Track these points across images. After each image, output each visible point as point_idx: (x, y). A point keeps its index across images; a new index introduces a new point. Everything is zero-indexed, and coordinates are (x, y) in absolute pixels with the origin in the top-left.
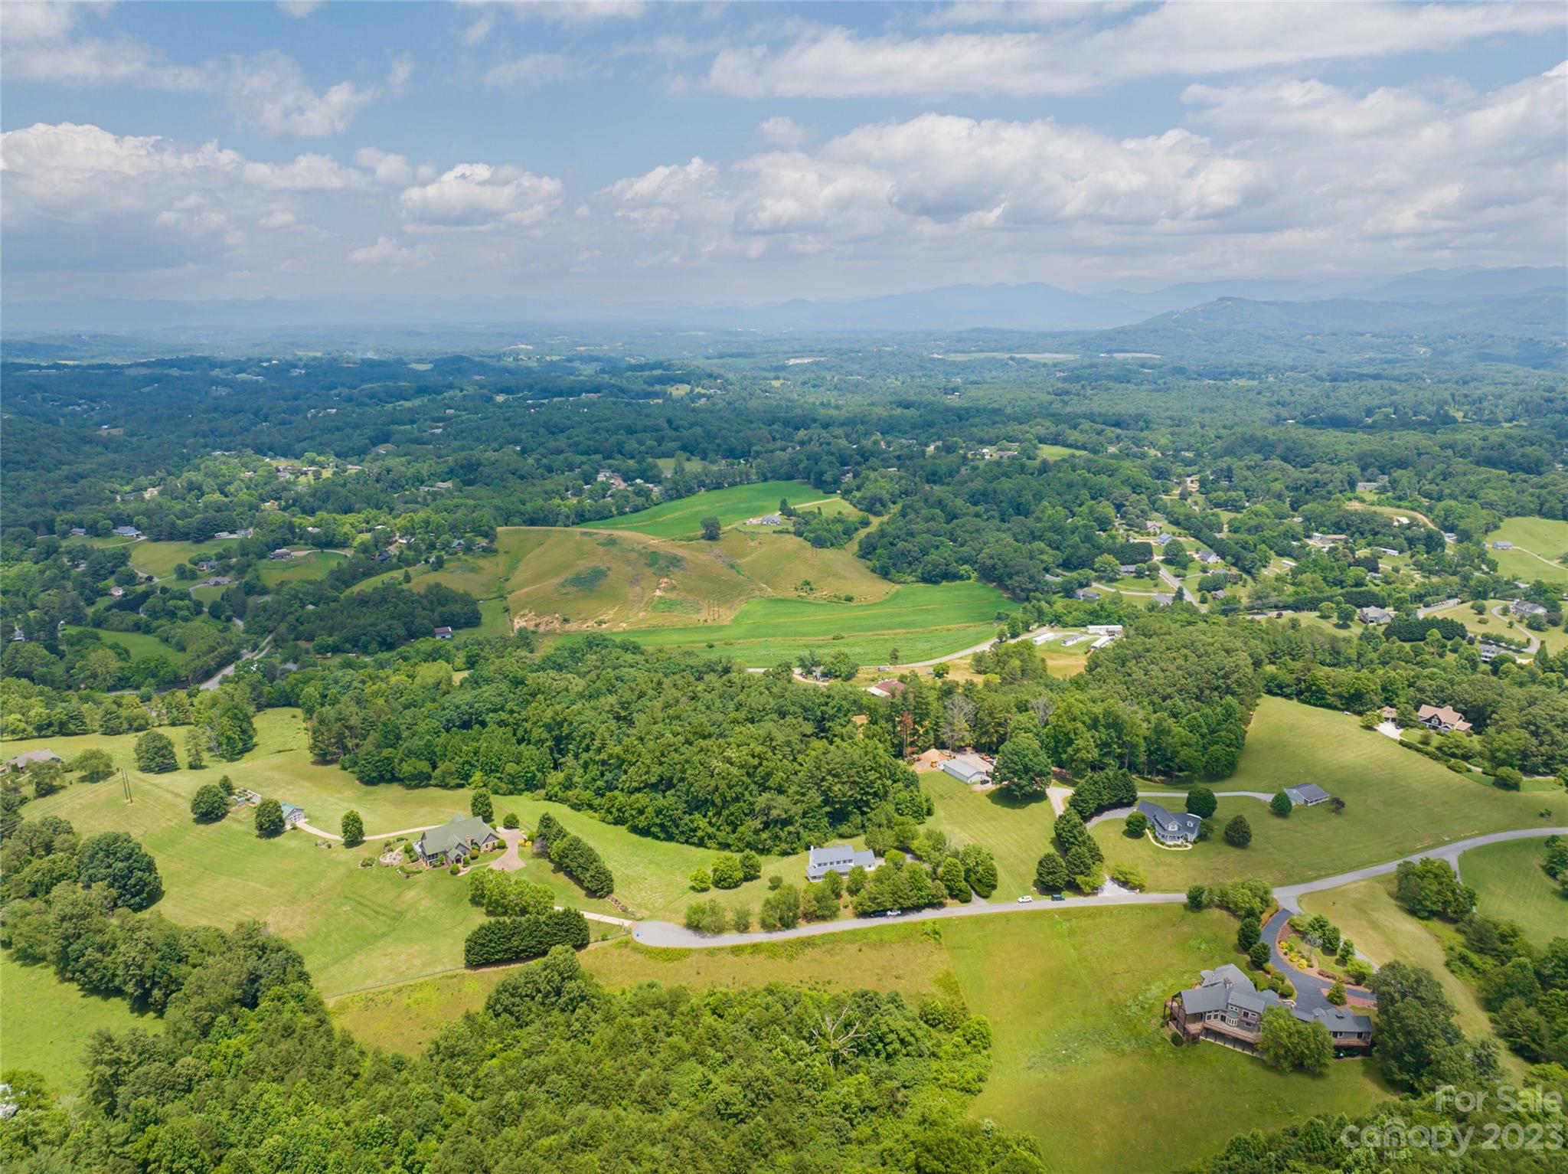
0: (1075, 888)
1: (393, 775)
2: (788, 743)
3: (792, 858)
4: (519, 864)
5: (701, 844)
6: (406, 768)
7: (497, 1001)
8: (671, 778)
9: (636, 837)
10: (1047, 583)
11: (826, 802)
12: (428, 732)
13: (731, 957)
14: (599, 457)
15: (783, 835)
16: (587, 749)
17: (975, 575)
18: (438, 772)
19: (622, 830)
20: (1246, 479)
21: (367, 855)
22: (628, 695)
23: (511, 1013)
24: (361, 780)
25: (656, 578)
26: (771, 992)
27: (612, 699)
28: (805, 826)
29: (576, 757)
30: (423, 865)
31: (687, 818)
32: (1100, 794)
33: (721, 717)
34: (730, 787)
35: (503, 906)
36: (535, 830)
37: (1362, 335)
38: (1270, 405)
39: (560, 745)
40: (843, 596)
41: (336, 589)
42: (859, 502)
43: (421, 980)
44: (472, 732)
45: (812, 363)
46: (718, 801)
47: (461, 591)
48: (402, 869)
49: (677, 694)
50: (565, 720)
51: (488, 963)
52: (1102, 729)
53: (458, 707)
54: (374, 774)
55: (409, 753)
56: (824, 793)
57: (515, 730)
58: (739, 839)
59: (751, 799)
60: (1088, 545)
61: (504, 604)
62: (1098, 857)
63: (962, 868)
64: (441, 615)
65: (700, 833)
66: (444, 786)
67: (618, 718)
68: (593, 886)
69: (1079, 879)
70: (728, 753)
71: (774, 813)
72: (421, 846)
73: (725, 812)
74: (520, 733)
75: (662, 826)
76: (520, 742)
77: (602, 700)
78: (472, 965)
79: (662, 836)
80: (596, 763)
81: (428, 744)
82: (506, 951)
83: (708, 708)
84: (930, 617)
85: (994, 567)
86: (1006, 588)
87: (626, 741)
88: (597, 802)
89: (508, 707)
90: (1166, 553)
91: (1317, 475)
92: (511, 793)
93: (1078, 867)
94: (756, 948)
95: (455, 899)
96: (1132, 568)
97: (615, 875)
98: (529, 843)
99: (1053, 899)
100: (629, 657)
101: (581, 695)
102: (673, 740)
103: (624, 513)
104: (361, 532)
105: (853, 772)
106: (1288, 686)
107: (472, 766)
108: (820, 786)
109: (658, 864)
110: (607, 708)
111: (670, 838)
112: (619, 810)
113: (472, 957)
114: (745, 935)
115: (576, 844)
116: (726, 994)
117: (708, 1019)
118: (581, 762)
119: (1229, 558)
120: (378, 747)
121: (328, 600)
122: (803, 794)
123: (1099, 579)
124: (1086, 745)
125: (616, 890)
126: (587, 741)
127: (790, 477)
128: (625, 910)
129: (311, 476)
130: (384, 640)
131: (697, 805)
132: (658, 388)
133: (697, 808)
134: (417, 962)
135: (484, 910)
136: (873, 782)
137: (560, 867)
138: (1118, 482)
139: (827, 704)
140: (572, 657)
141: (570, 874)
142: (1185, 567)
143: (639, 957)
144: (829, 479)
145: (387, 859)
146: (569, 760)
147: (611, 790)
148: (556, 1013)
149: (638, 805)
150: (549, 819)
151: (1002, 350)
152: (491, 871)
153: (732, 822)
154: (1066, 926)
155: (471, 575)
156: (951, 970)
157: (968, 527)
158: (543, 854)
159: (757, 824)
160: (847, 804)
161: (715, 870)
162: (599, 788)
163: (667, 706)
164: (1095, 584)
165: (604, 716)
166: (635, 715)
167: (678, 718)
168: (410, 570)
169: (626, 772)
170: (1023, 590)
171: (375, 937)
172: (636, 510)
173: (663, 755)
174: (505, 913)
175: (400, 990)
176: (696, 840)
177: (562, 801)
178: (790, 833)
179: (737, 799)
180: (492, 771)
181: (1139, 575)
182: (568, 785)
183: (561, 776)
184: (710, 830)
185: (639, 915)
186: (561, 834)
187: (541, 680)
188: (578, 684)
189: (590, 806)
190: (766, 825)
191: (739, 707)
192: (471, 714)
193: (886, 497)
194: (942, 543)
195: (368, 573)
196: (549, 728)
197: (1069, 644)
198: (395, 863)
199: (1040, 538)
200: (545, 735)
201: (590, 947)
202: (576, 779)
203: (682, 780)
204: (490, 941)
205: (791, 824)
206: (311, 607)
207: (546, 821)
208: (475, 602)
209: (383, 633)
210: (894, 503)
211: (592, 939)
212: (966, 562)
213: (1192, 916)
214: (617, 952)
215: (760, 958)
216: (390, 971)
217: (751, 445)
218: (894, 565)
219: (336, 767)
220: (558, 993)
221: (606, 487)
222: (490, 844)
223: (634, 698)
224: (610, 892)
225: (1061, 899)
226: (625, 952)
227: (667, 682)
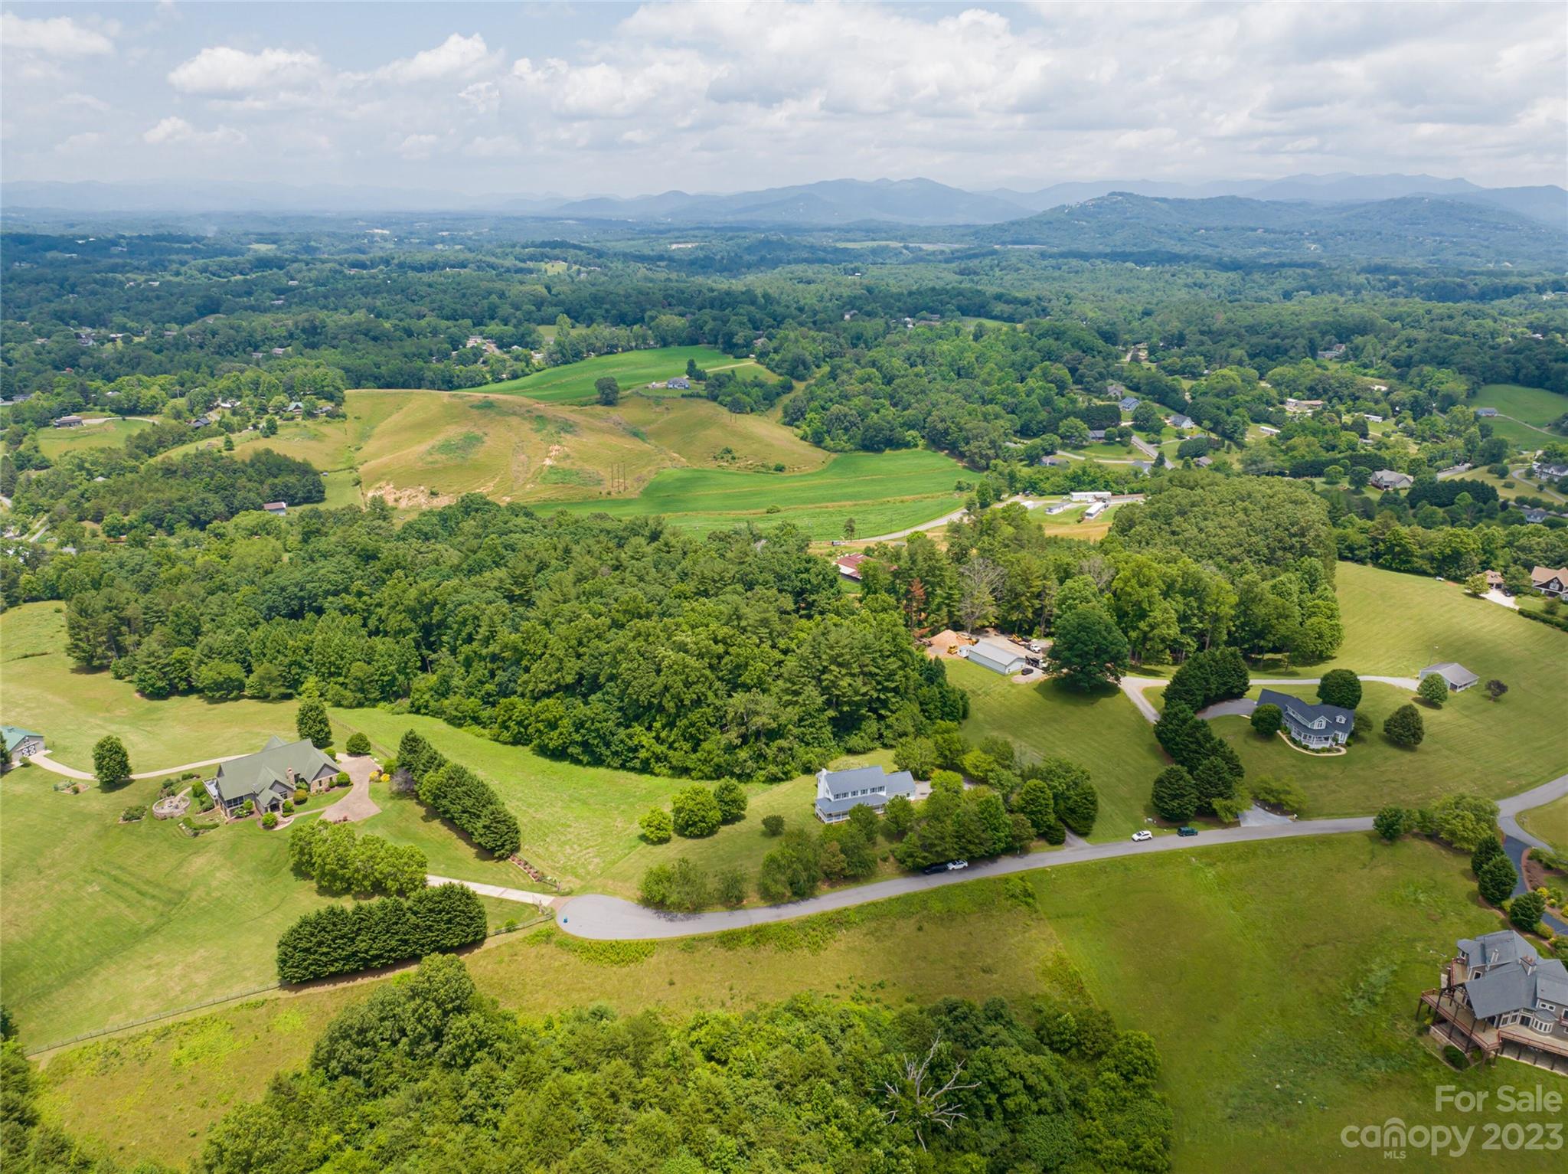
0: (1209, 816)
1: (189, 683)
2: (765, 622)
3: (785, 786)
4: (372, 809)
5: (645, 769)
6: (206, 674)
7: (331, 1054)
8: (596, 676)
9: (545, 763)
10: (1008, 449)
11: (829, 703)
12: (240, 623)
13: (721, 952)
14: (469, 322)
15: (770, 752)
16: (470, 639)
17: (921, 442)
18: (253, 678)
19: (525, 751)
20: (1202, 343)
21: (135, 802)
22: (522, 567)
23: (356, 1074)
24: (142, 692)
25: (544, 445)
26: (800, 1014)
27: (501, 573)
28: (801, 739)
29: (454, 651)
30: (222, 815)
31: (622, 733)
32: (1207, 681)
33: (661, 591)
34: (688, 684)
35: (342, 879)
36: (394, 756)
37: (1254, 230)
38: (1186, 286)
39: (429, 637)
40: (772, 465)
41: (137, 458)
42: (777, 366)
43: (205, 1012)
44: (304, 624)
45: (697, 248)
46: (670, 706)
47: (299, 459)
48: (187, 822)
49: (593, 562)
50: (436, 602)
51: (317, 979)
52: (1179, 597)
53: (283, 589)
54: (160, 684)
55: (211, 653)
56: (825, 690)
57: (365, 619)
58: (705, 761)
59: (718, 703)
60: (1048, 408)
61: (355, 475)
62: (1237, 771)
63: (1049, 794)
64: (273, 487)
65: (643, 754)
66: (264, 698)
67: (511, 598)
68: (488, 841)
69: (1217, 803)
70: (679, 638)
71: (758, 721)
72: (217, 786)
73: (682, 723)
74: (372, 622)
75: (585, 745)
76: (375, 633)
77: (487, 574)
78: (291, 983)
79: (585, 759)
80: (482, 658)
81: (239, 640)
82: (347, 959)
83: (641, 579)
84: (878, 488)
85: (946, 432)
86: (961, 456)
87: (525, 625)
88: (486, 713)
89: (354, 588)
90: (1135, 419)
91: (1277, 341)
92: (360, 705)
93: (1215, 786)
94: (760, 935)
95: (268, 868)
96: (1101, 433)
97: (522, 821)
98: (386, 777)
99: (1181, 833)
100: (521, 521)
101: (456, 569)
102: (593, 622)
103: (501, 380)
104: (174, 396)
105: (867, 659)
106: (1362, 547)
107: (304, 668)
108: (820, 681)
109: (585, 803)
110: (495, 584)
111: (598, 761)
112: (519, 723)
113: (290, 971)
114: (738, 914)
115: (459, 776)
116: (726, 1023)
117: (704, 1072)
118: (461, 658)
119: (1206, 423)
120: (166, 645)
121: (122, 471)
122: (796, 693)
123: (1064, 447)
124: (1165, 615)
125: (524, 846)
126: (469, 628)
127: (693, 342)
128: (540, 878)
129: (119, 343)
130: (197, 518)
131: (636, 713)
132: (530, 264)
133: (637, 718)
134: (201, 979)
135: (314, 884)
136: (892, 673)
137: (435, 811)
138: (1068, 345)
139: (807, 571)
140: (444, 527)
141: (450, 822)
142: (1158, 432)
143: (572, 959)
144: (741, 342)
145: (165, 808)
146: (444, 655)
147: (506, 696)
148: (434, 1072)
149: (548, 715)
150: (415, 740)
151: (895, 238)
152: (325, 824)
153: (692, 736)
154: (1211, 873)
155: (313, 444)
156: (1065, 955)
157: (912, 387)
158: (408, 792)
159: (733, 736)
160: (859, 705)
161: (678, 811)
162: (489, 695)
163: (580, 579)
164: (1059, 452)
165: (490, 594)
166: (534, 593)
167: (599, 593)
168: (234, 437)
169: (527, 670)
170: (982, 456)
171: (137, 936)
172: (515, 376)
173: (580, 643)
174: (347, 890)
175: (166, 1033)
176: (637, 763)
177: (436, 714)
178: (781, 749)
179: (698, 702)
180: (331, 674)
181: (1109, 441)
182: (444, 690)
183: (432, 679)
184: (659, 749)
185: (565, 887)
186: (435, 762)
187: (400, 552)
188: (453, 557)
189: (476, 720)
190: (745, 739)
191: (684, 576)
192: (302, 598)
193: (809, 359)
194: (883, 406)
195: (180, 440)
196: (413, 614)
197: (1056, 512)
198: (177, 813)
199: (991, 401)
200: (408, 624)
201: (489, 944)
202: (455, 682)
203: (612, 678)
204: (320, 944)
205: (782, 736)
206: (100, 479)
207: (411, 743)
208: (316, 473)
209: (196, 509)
210: (818, 367)
211: (491, 931)
212: (912, 427)
213: (1385, 853)
214: (533, 952)
215: (768, 951)
216: (154, 997)
217: (644, 311)
218: (828, 432)
219: (107, 676)
220: (438, 1035)
221: (477, 353)
222: (325, 779)
223: (533, 568)
224: (516, 849)
225: (1192, 833)
226: (544, 950)
227: (576, 549)
